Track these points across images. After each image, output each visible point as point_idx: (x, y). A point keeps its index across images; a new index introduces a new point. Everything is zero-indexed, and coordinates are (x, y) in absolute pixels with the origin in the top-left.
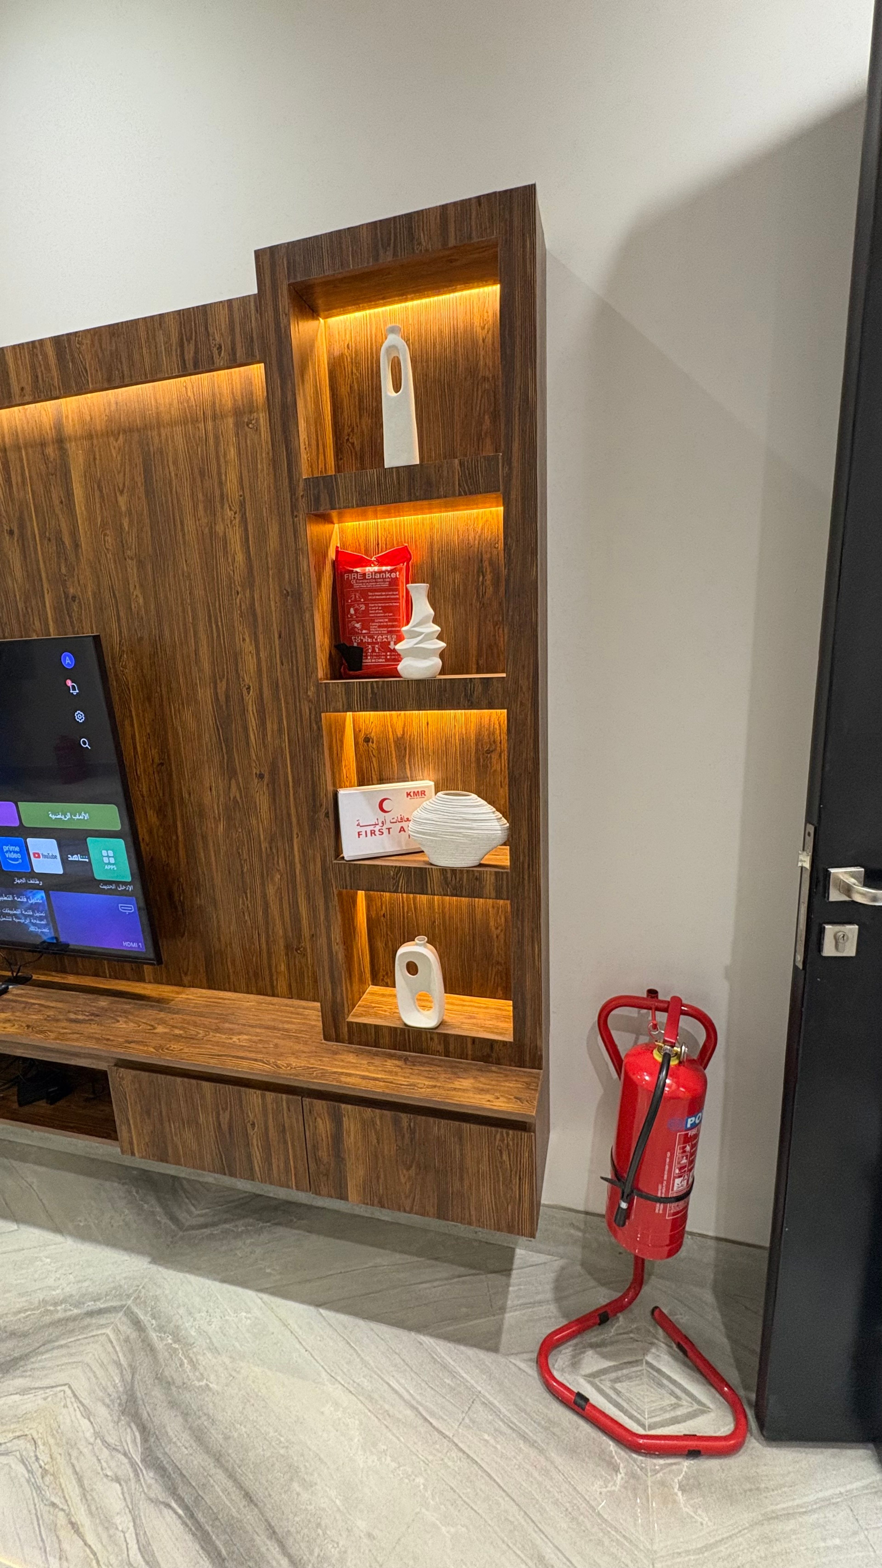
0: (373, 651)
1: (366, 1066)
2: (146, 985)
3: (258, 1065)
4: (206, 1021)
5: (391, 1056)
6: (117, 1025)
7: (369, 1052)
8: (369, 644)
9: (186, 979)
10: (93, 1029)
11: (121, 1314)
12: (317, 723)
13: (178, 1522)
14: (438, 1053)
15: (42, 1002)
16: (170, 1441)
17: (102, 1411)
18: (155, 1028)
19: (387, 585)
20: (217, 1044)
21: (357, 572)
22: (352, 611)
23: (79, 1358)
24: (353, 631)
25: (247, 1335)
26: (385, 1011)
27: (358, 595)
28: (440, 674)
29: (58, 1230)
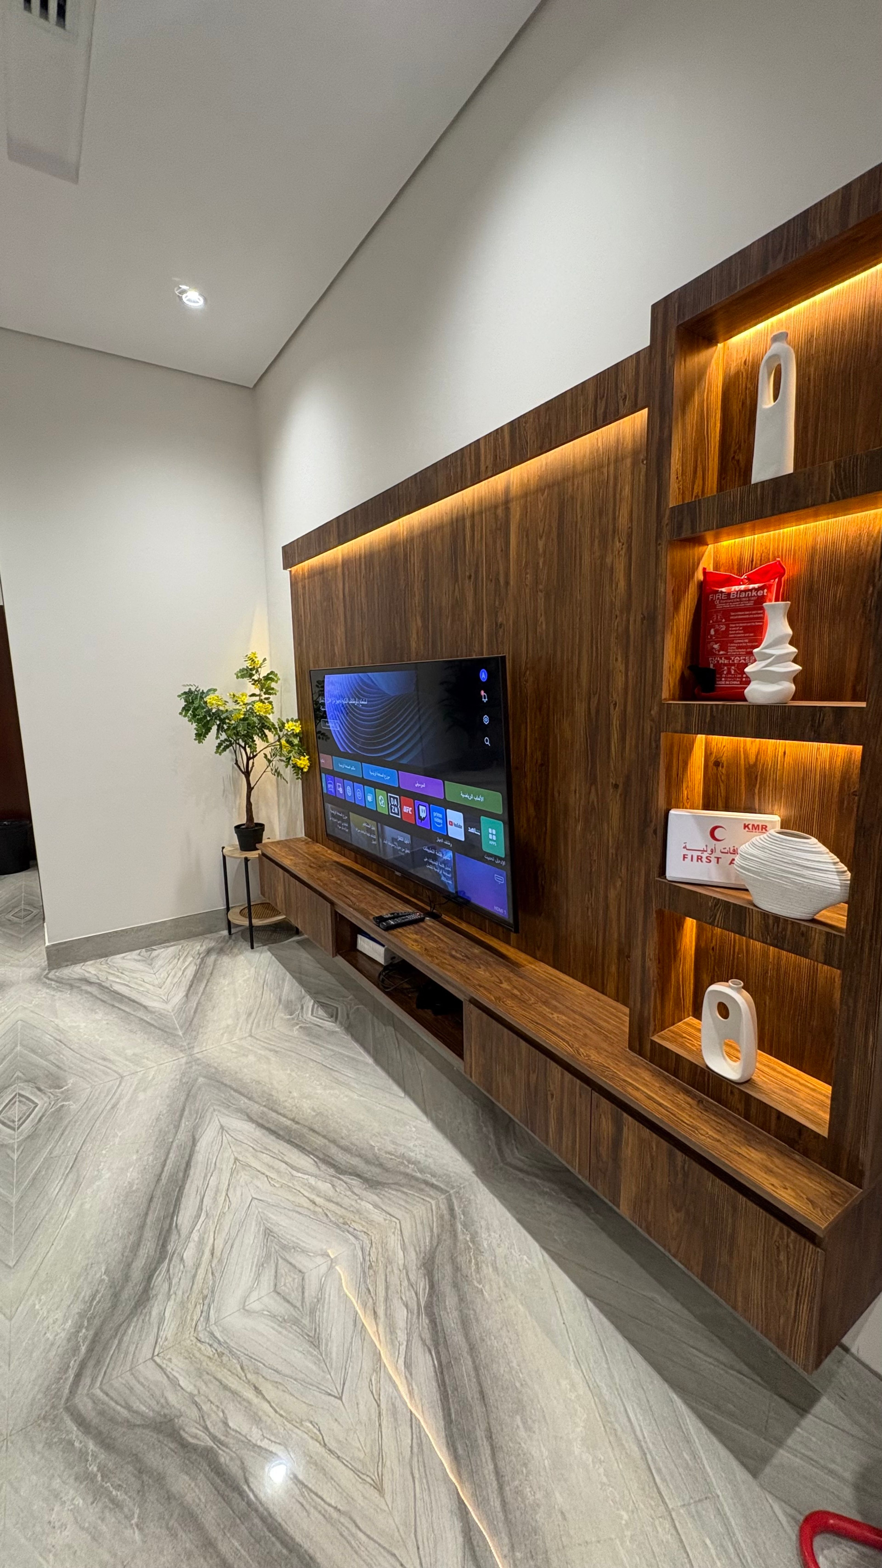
0: (729, 672)
1: (657, 1089)
2: (509, 948)
3: (563, 1044)
4: (540, 992)
5: (687, 1092)
6: (477, 970)
7: (666, 1077)
8: (725, 665)
9: (538, 954)
10: (461, 967)
11: (443, 1196)
12: (656, 741)
13: (432, 1369)
14: (737, 1111)
15: (440, 936)
16: (445, 1308)
17: (413, 1255)
18: (501, 983)
19: (751, 603)
20: (540, 1014)
21: (722, 592)
22: (712, 632)
23: (411, 1208)
24: (712, 653)
25: (522, 1275)
26: (693, 1045)
27: (719, 615)
28: (793, 699)
29: (425, 1112)
